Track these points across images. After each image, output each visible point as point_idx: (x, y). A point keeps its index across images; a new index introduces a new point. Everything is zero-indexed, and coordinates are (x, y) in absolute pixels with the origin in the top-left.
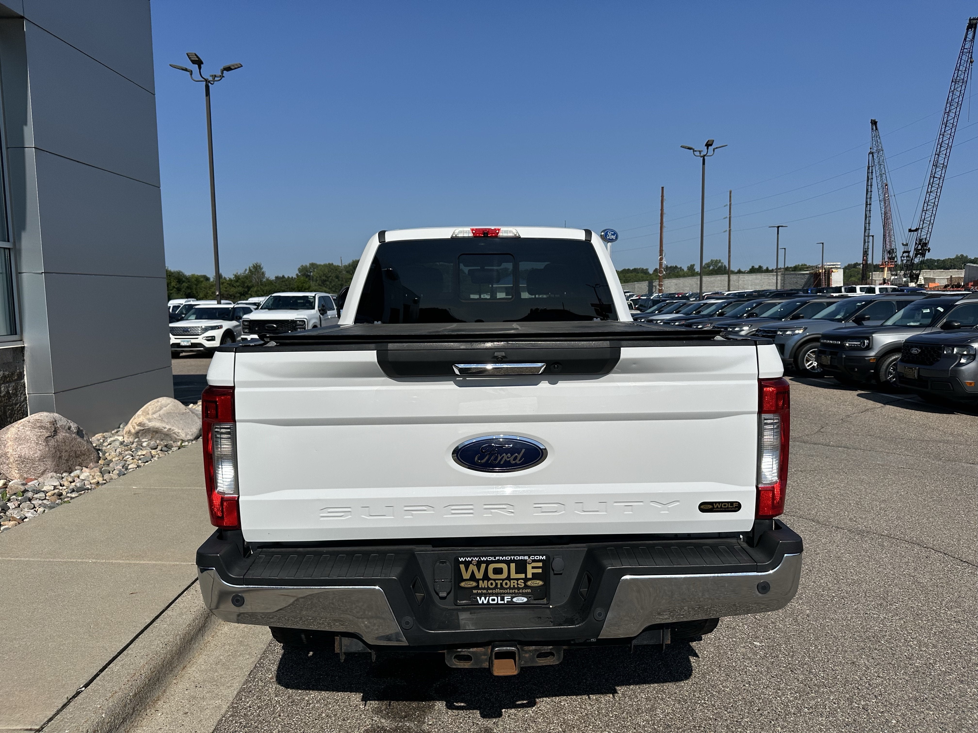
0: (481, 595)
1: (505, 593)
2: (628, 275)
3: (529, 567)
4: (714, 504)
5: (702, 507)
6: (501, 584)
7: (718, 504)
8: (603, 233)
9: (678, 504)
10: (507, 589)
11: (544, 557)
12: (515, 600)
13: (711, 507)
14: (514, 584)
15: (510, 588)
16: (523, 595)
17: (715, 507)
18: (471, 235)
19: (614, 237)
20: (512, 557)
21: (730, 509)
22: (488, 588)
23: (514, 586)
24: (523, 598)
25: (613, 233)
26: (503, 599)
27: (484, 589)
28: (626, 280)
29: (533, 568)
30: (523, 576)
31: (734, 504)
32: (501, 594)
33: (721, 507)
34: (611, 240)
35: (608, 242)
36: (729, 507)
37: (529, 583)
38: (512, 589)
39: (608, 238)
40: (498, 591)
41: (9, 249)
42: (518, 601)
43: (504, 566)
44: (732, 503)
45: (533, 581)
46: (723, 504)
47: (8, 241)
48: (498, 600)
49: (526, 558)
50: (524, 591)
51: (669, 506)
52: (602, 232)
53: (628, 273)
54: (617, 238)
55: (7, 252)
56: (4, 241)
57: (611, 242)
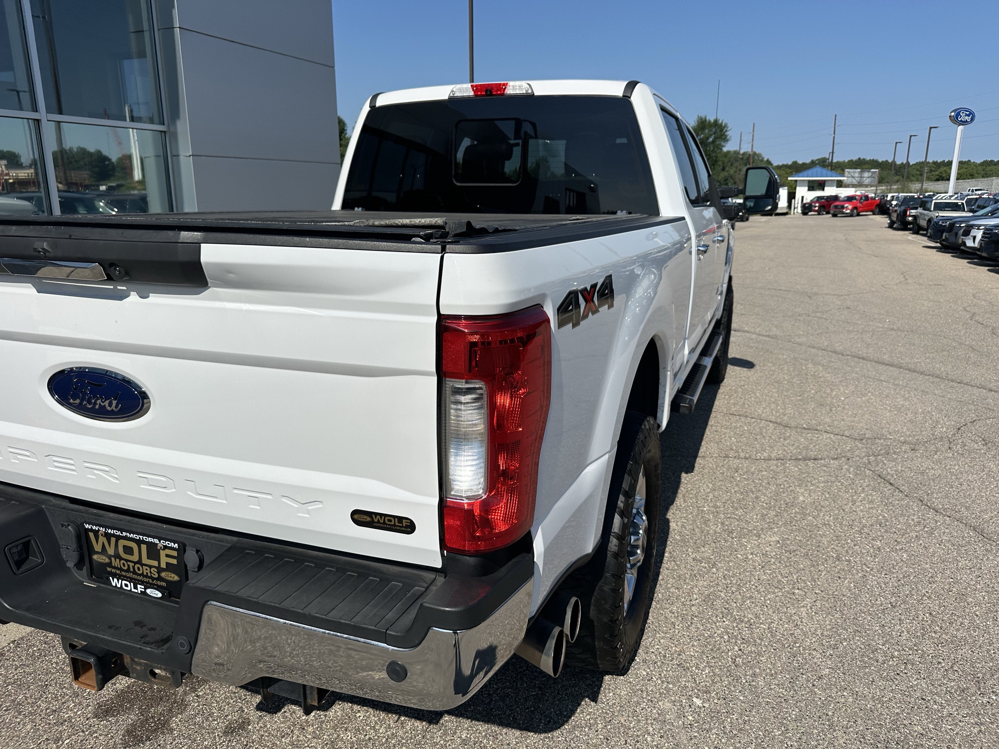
0: (114, 576)
1: (138, 580)
2: (990, 168)
3: (163, 553)
4: (373, 516)
5: (356, 517)
6: (134, 567)
7: (378, 517)
8: (953, 114)
9: (321, 506)
10: (140, 575)
11: (176, 545)
12: (149, 591)
13: (369, 519)
14: (147, 571)
15: (142, 574)
16: (158, 588)
17: (376, 520)
18: (472, 93)
19: (968, 119)
20: (141, 537)
21: (398, 528)
22: (121, 569)
23: (147, 573)
24: (157, 592)
25: (968, 113)
26: (136, 588)
27: (117, 568)
28: (986, 174)
29: (167, 556)
30: (155, 563)
31: (404, 521)
32: (135, 580)
33: (384, 523)
34: (964, 122)
35: (959, 125)
36: (397, 524)
37: (163, 574)
38: (144, 576)
39: (959, 119)
40: (131, 575)
41: (165, 132)
42: (151, 594)
43: (134, 545)
44: (400, 519)
45: (167, 573)
46: (387, 518)
47: (164, 124)
48: (130, 587)
49: (156, 541)
50: (159, 583)
51: (310, 508)
52: (952, 112)
53: (989, 166)
54: (972, 120)
55: (163, 134)
56: (160, 124)
57: (963, 125)
